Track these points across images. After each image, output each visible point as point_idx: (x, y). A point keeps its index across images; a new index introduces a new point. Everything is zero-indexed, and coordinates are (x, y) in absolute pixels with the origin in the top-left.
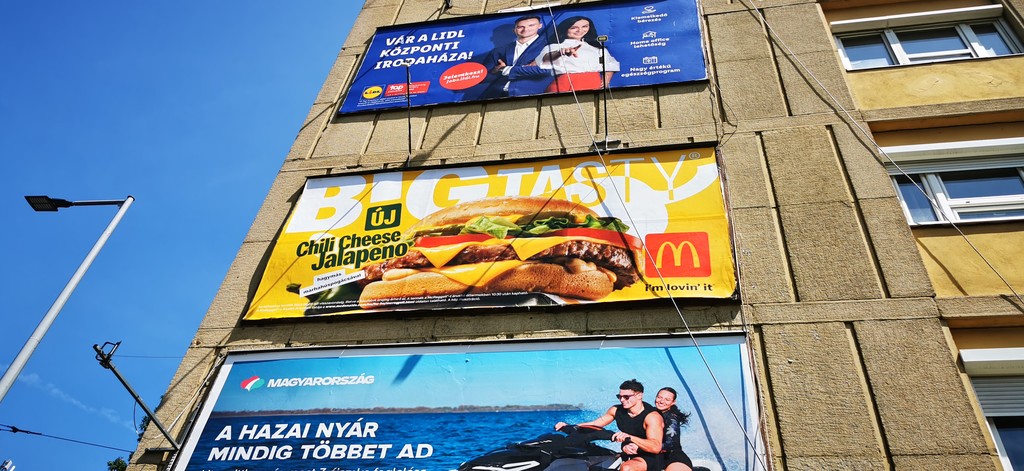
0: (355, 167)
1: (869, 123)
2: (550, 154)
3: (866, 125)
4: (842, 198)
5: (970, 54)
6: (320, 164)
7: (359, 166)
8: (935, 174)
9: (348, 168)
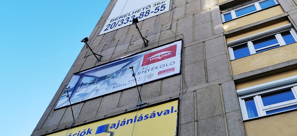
0: (56, 129)
1: (235, 81)
2: (122, 112)
3: (233, 82)
4: (220, 113)
5: (279, 45)
6: (44, 131)
7: (57, 129)
8: (259, 95)
9: (53, 130)
